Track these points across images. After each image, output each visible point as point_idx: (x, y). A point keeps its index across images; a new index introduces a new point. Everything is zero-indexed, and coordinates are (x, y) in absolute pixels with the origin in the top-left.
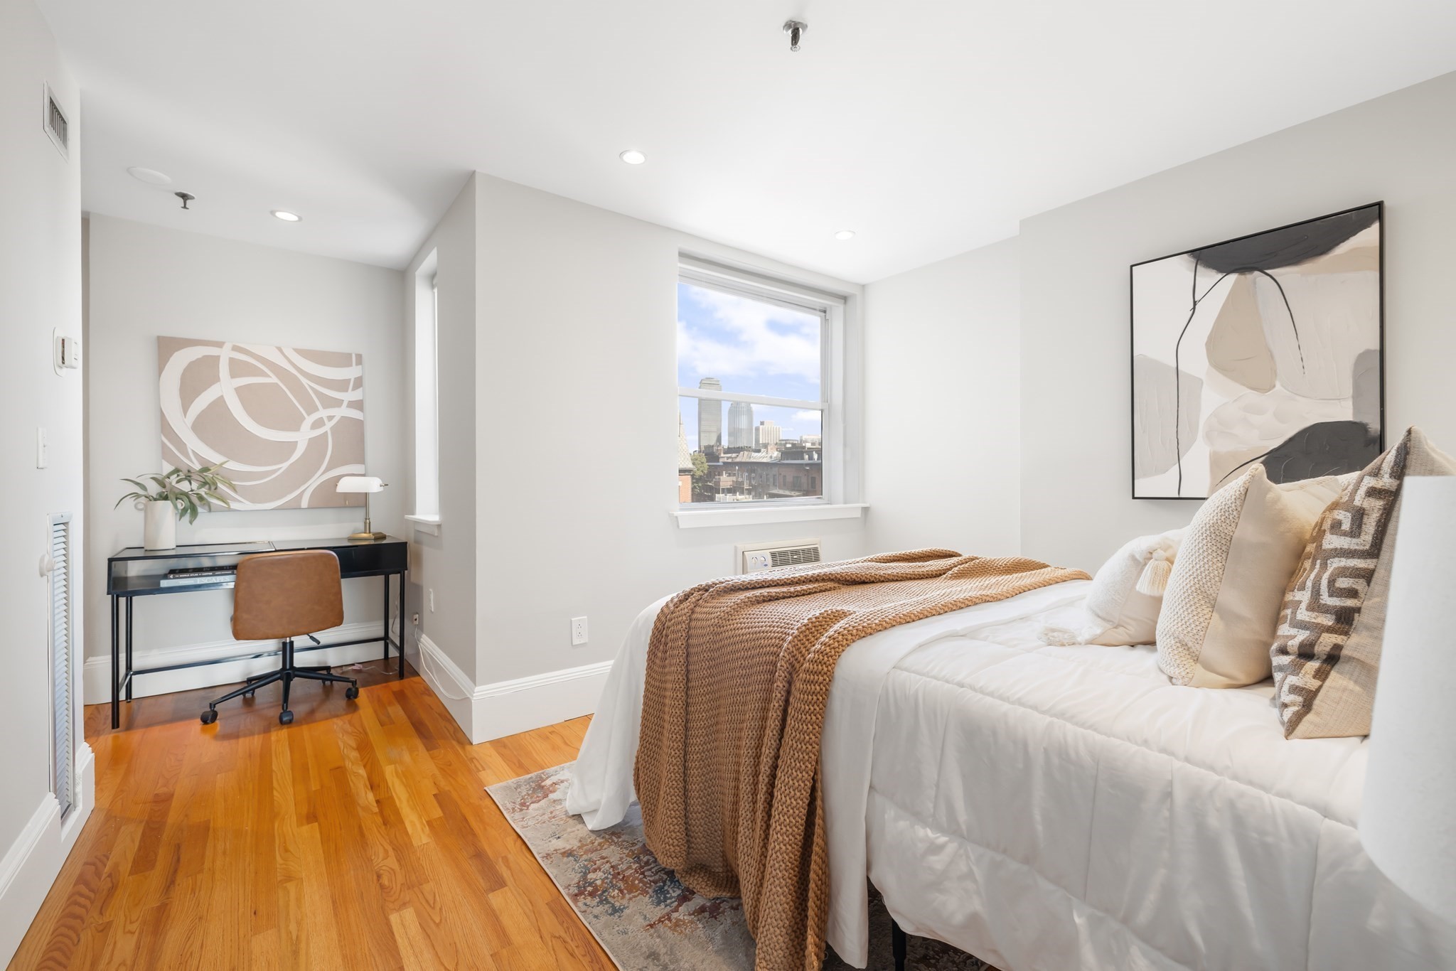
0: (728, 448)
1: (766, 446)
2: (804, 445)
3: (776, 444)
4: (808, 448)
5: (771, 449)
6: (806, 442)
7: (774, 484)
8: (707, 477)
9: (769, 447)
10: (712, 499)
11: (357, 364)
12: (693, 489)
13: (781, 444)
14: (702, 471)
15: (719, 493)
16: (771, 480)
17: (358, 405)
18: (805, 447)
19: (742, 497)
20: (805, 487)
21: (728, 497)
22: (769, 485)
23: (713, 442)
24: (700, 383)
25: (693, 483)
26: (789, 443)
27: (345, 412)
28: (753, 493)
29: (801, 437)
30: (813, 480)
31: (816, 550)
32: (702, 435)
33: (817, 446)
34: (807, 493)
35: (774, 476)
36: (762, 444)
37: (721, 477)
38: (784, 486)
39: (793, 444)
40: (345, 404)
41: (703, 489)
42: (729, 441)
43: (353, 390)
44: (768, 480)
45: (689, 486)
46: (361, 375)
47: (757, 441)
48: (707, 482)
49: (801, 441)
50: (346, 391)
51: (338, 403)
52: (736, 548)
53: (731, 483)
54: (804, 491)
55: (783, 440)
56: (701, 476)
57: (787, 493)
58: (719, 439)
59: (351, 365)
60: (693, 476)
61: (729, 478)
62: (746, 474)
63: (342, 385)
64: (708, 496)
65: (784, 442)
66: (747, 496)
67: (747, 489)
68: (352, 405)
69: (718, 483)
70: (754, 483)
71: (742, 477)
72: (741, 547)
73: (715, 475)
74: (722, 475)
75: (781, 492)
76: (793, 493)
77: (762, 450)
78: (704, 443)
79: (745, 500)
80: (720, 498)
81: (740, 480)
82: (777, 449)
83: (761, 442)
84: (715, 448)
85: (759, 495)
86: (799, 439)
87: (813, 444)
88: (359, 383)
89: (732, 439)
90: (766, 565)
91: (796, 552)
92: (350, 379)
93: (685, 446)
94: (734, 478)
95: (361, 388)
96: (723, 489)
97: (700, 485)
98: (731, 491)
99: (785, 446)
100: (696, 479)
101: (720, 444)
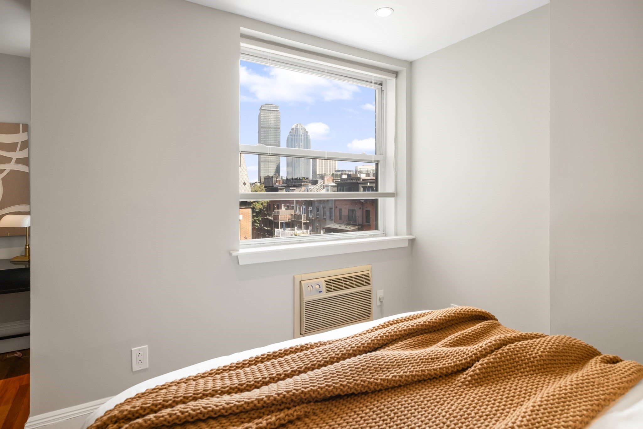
0: (287, 179)
1: (322, 177)
2: (359, 176)
3: (333, 174)
4: (363, 180)
5: (328, 180)
6: (361, 172)
7: (331, 219)
8: (267, 210)
9: (326, 179)
10: (271, 234)
11: (23, 132)
12: (254, 222)
13: (337, 174)
14: (262, 204)
15: (278, 228)
16: (328, 213)
17: (25, 161)
18: (360, 178)
19: (300, 231)
20: (360, 221)
21: (286, 231)
22: (325, 219)
23: (272, 173)
24: (260, 109)
25: (253, 217)
26: (345, 174)
27: (13, 166)
28: (310, 228)
29: (356, 167)
30: (368, 212)
31: (367, 276)
32: (262, 165)
33: (372, 177)
34: (362, 228)
35: (331, 209)
36: (319, 175)
37: (280, 210)
38: (340, 220)
39: (349, 175)
40: (14, 161)
41: (263, 223)
42: (288, 172)
43: (20, 151)
44: (324, 213)
45: (250, 220)
46: (27, 139)
47: (314, 172)
48: (266, 215)
49: (356, 171)
50: (15, 151)
51: (9, 160)
52: (294, 278)
53: (289, 217)
54: (359, 225)
55: (340, 171)
56: (261, 209)
57: (343, 227)
58: (278, 170)
59: (19, 132)
60: (253, 209)
61: (287, 211)
62: (304, 207)
63: (12, 147)
64: (268, 231)
65: (340, 173)
66: (305, 231)
67: (304, 224)
68: (18, 161)
69: (277, 217)
70: (311, 217)
71: (300, 211)
72: (298, 278)
73: (274, 208)
74: (281, 208)
75: (337, 226)
76: (348, 228)
77: (319, 181)
78: (264, 174)
79: (303, 235)
80: (279, 233)
81: (298, 213)
82: (333, 180)
83: (318, 173)
84: (274, 179)
85: (316, 231)
86: (354, 170)
87: (368, 175)
88: (25, 145)
89: (291, 169)
90: (320, 292)
91: (349, 279)
92: (18, 143)
93: (246, 177)
94: (292, 212)
95: (27, 149)
96: (282, 223)
97: (260, 218)
98: (289, 225)
99: (341, 177)
100: (256, 212)
101: (279, 175)
